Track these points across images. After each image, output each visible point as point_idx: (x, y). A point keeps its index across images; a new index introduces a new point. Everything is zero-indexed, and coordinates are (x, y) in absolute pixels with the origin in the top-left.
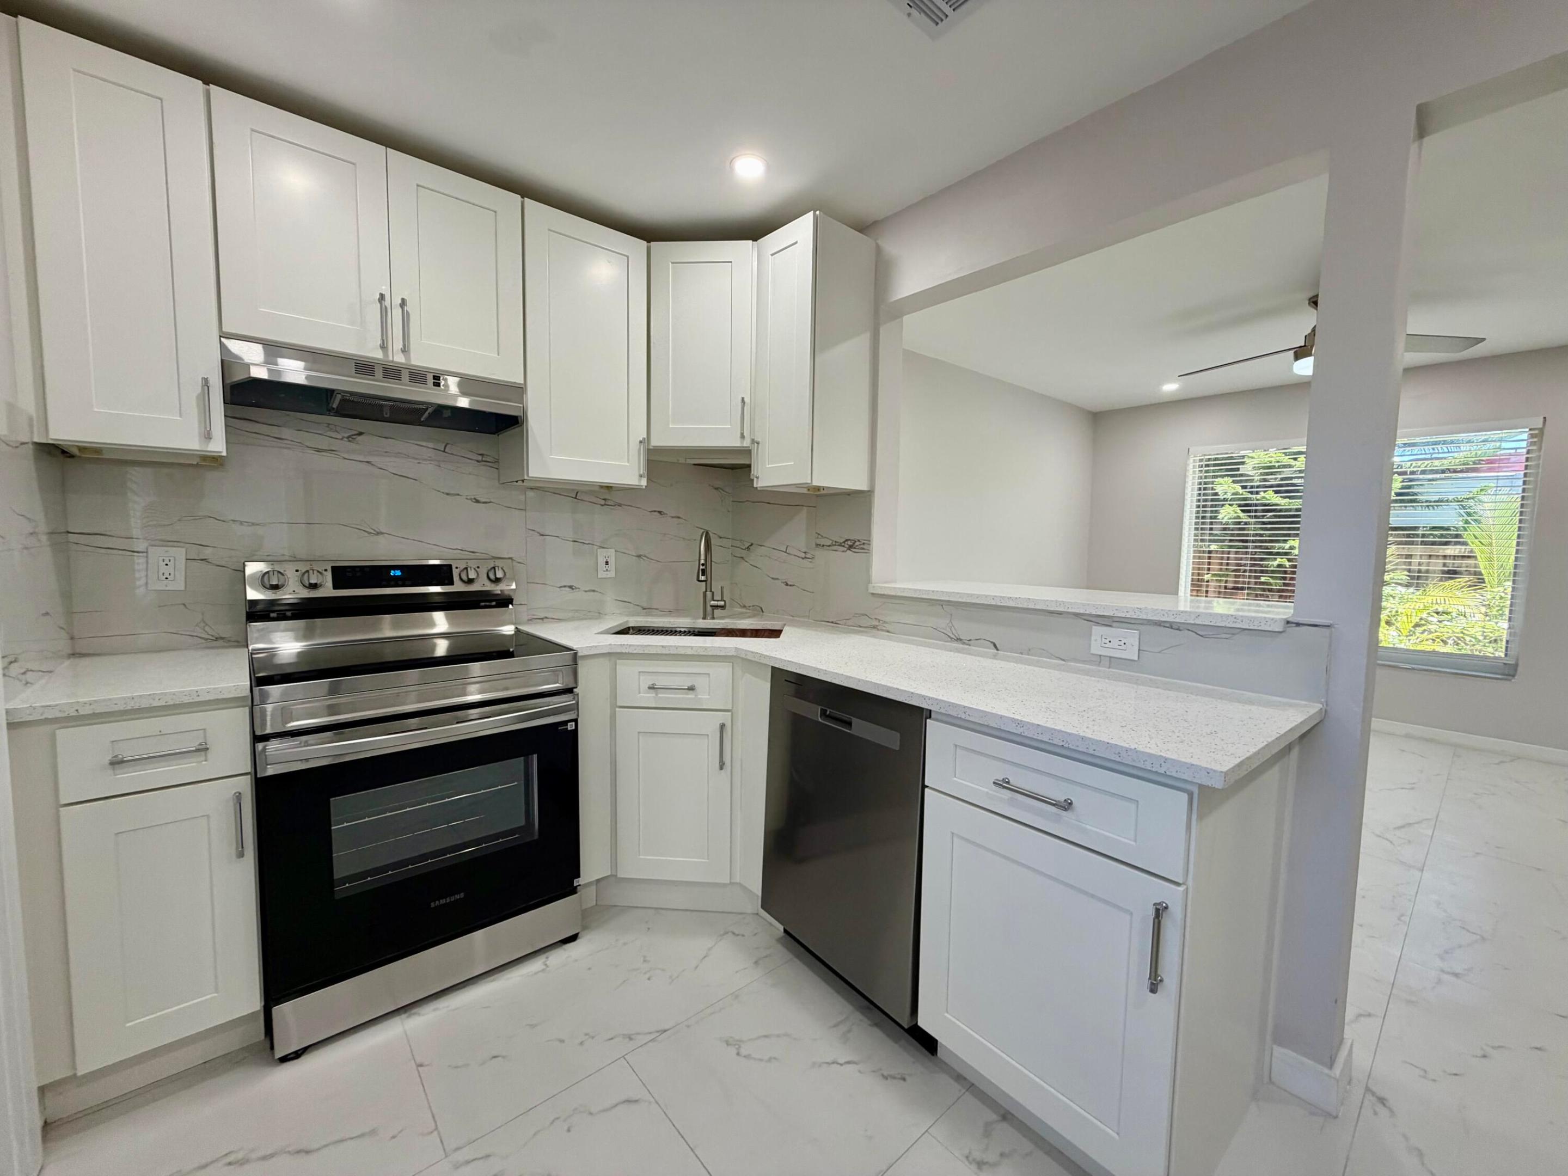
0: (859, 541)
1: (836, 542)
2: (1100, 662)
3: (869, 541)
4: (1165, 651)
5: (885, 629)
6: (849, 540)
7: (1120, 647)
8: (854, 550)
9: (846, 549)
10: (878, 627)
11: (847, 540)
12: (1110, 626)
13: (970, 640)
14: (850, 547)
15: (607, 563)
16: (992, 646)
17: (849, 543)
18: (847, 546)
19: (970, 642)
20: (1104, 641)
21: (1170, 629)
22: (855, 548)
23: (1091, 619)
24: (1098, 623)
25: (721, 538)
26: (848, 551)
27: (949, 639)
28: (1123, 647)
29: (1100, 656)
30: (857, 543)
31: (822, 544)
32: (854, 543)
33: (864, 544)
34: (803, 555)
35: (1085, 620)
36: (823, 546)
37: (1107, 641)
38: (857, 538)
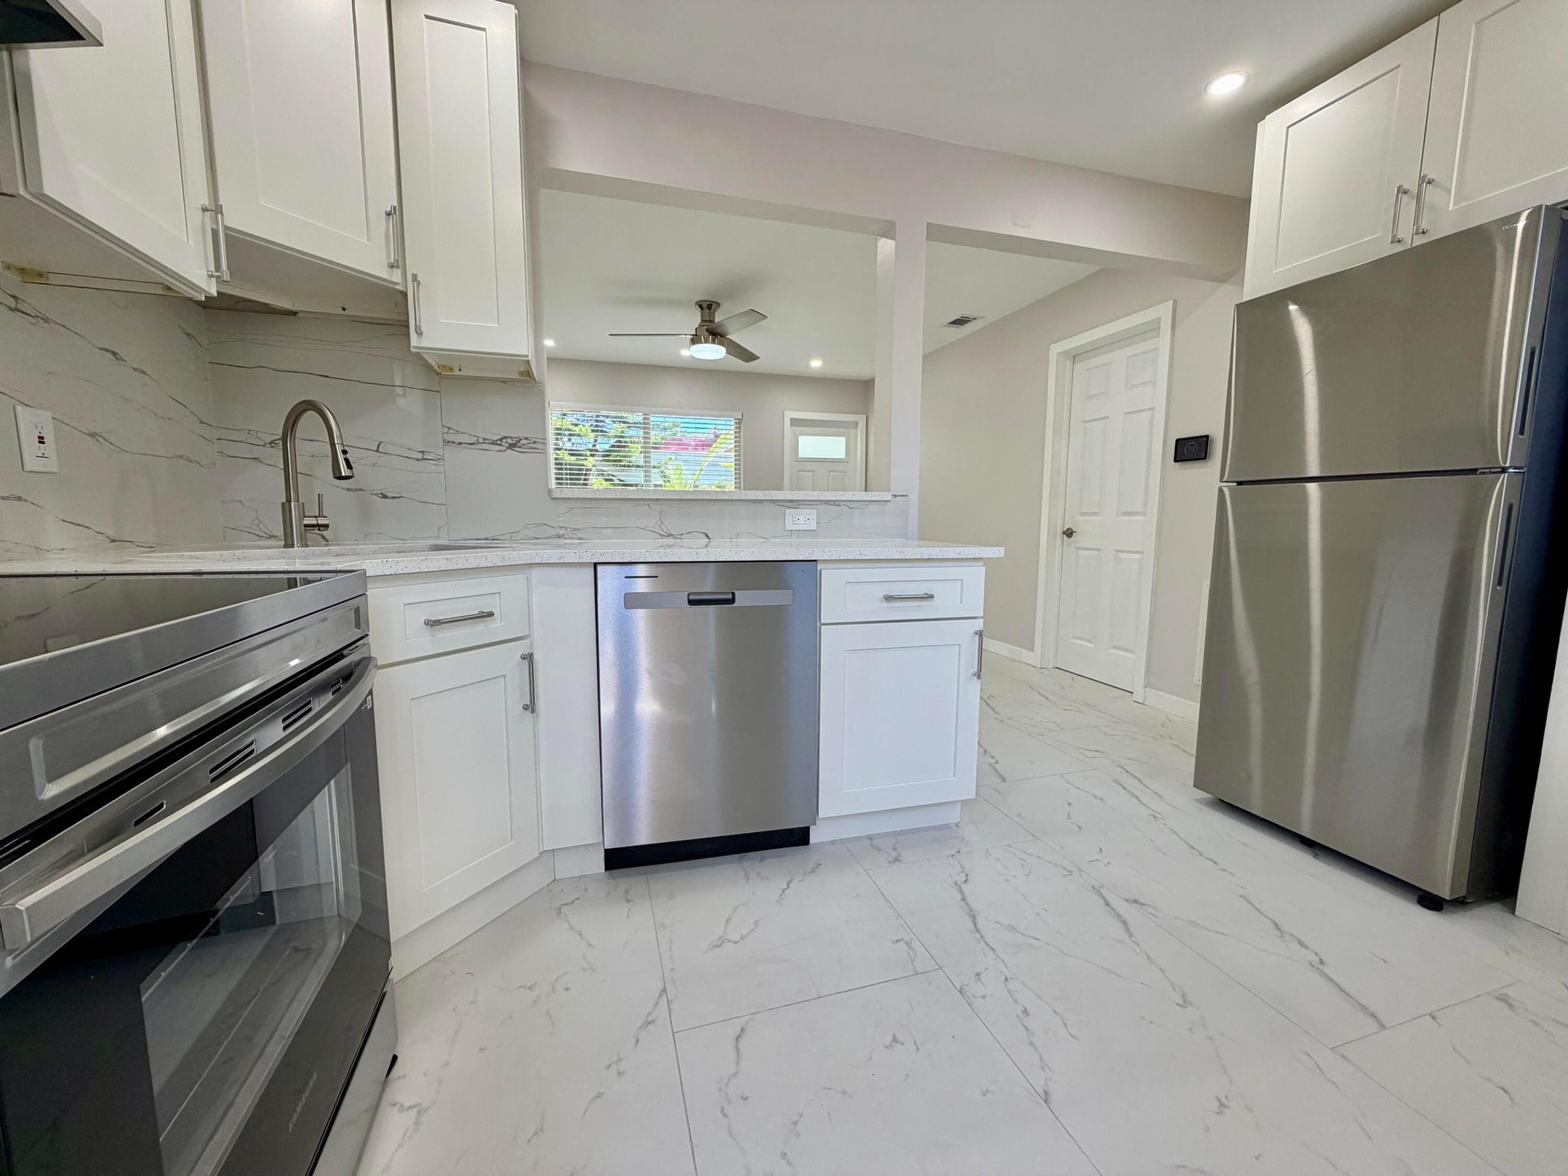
0: (526, 438)
1: (484, 439)
2: (791, 536)
3: (545, 439)
4: (832, 521)
5: (575, 536)
6: (510, 437)
7: (806, 522)
8: (519, 449)
9: (504, 448)
10: (565, 536)
11: (505, 438)
12: (797, 508)
13: (682, 534)
14: (512, 446)
15: (41, 440)
16: (704, 536)
17: (510, 441)
18: (507, 445)
19: (682, 536)
20: (794, 519)
21: (834, 506)
22: (520, 447)
23: (784, 504)
24: (788, 507)
25: (202, 422)
26: (509, 451)
27: (659, 536)
28: (808, 522)
29: (791, 531)
30: (524, 442)
31: (457, 441)
32: (519, 442)
33: (535, 442)
34: (420, 456)
35: (779, 505)
36: (460, 443)
37: (796, 519)
38: (522, 435)
